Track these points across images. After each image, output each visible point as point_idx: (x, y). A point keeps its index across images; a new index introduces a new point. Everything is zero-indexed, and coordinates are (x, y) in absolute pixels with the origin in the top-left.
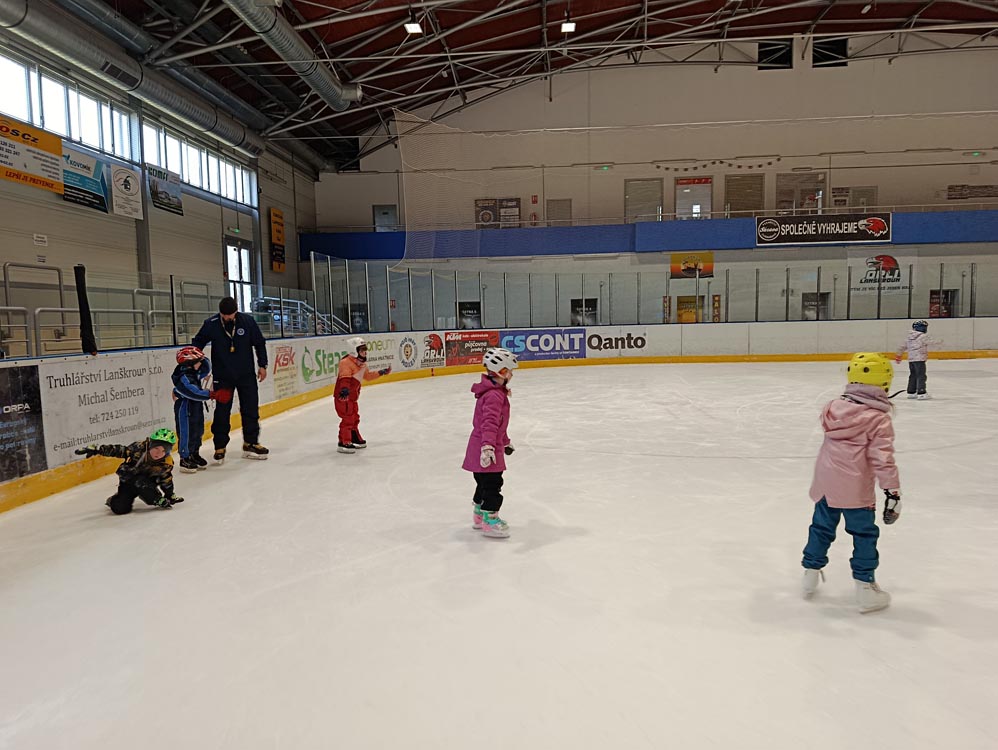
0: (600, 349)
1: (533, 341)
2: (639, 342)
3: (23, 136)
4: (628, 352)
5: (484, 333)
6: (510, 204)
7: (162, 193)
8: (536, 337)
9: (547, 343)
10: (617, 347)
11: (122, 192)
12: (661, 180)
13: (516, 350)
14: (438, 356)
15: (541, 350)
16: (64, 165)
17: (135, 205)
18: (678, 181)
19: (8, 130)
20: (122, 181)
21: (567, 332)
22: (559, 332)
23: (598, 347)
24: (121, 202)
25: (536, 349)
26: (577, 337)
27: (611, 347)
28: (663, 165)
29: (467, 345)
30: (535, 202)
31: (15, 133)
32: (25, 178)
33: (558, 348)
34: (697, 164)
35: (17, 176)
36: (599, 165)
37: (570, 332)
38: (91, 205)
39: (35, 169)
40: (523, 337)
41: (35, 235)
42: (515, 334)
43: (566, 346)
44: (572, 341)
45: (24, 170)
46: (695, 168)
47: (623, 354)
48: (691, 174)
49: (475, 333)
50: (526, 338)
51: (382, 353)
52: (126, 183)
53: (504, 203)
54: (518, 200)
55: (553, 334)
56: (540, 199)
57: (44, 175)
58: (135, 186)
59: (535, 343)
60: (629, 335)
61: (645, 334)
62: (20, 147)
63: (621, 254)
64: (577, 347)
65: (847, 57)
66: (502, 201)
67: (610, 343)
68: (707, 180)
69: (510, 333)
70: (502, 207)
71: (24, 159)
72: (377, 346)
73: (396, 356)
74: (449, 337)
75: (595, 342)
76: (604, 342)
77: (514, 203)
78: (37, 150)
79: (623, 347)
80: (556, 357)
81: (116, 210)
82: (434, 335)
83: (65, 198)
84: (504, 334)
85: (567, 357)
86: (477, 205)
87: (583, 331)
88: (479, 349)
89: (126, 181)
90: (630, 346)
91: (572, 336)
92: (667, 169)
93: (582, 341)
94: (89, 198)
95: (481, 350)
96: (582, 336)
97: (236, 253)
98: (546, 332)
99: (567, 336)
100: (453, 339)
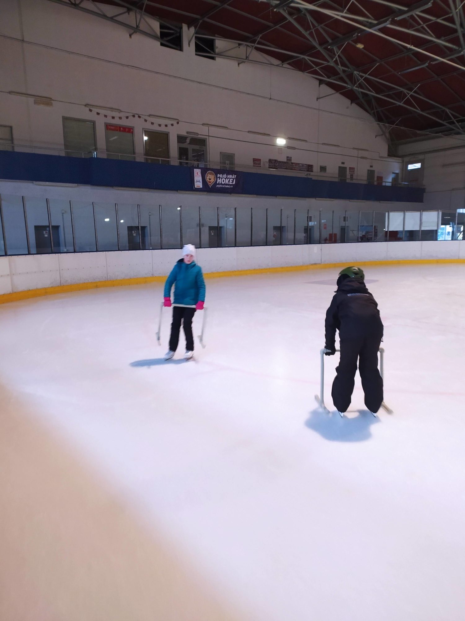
12: (94, 123)
18: (108, 127)
28: (95, 110)
34: (121, 115)
46: (120, 118)
48: (116, 122)
65: (215, 54)
68: (129, 130)
92: (98, 114)
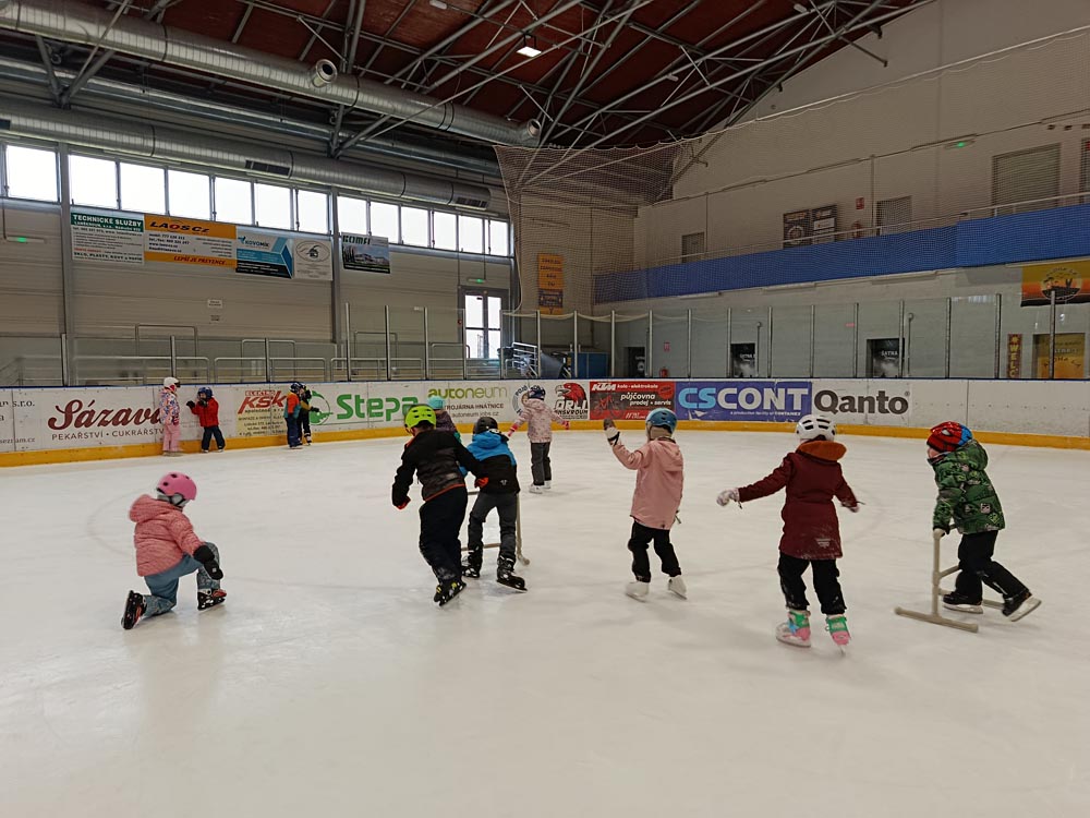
0: (835, 412)
1: (727, 395)
2: (898, 406)
3: (194, 229)
4: (878, 418)
5: (651, 383)
6: (825, 214)
7: (361, 256)
8: (734, 391)
9: (750, 399)
10: (861, 410)
11: (307, 259)
12: (1057, 147)
13: (701, 406)
14: (576, 408)
15: (740, 408)
16: (236, 244)
17: (322, 269)
19: (178, 227)
20: (307, 251)
21: (781, 385)
22: (770, 385)
23: (832, 409)
24: (305, 268)
25: (734, 406)
26: (797, 393)
27: (853, 410)
28: (1061, 123)
29: (623, 397)
30: (860, 206)
31: (186, 228)
32: (194, 260)
33: (767, 406)
35: (186, 259)
36: (951, 142)
37: (786, 386)
38: (267, 273)
39: (206, 251)
40: (714, 390)
41: (209, 301)
42: (700, 386)
43: (780, 404)
44: (789, 400)
45: (194, 254)
47: (870, 421)
49: (637, 383)
50: (718, 392)
51: (483, 401)
52: (313, 252)
53: (819, 214)
54: (833, 210)
55: (760, 387)
56: (867, 203)
57: (216, 255)
58: (325, 254)
59: (730, 398)
60: (882, 393)
61: (907, 394)
62: (189, 237)
63: (940, 271)
64: (797, 405)
66: (815, 210)
67: (851, 404)
69: (692, 385)
70: (816, 219)
71: (194, 245)
72: (474, 394)
73: (508, 406)
74: (595, 387)
75: (826, 401)
76: (840, 402)
77: (828, 213)
78: (206, 237)
79: (871, 410)
80: (763, 418)
81: (297, 275)
82: (572, 384)
83: (238, 270)
84: (682, 386)
85: (781, 419)
86: (785, 221)
87: (809, 386)
88: (643, 403)
89: (312, 250)
90: (882, 410)
91: (790, 391)
92: (1068, 127)
93: (806, 399)
94: (268, 268)
95: (646, 403)
96: (806, 391)
97: (481, 302)
98: (747, 385)
99: (781, 391)
100: (603, 389)
